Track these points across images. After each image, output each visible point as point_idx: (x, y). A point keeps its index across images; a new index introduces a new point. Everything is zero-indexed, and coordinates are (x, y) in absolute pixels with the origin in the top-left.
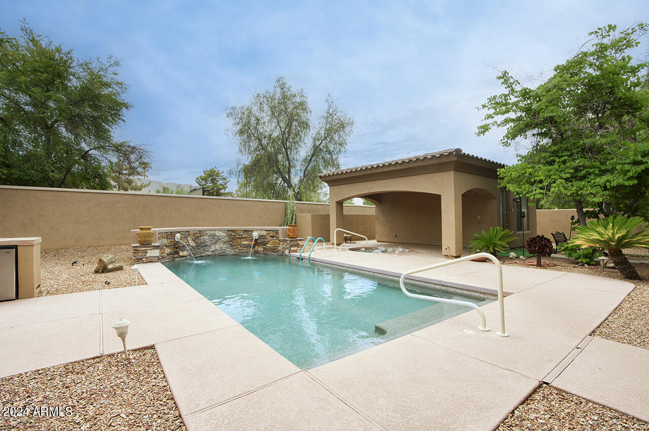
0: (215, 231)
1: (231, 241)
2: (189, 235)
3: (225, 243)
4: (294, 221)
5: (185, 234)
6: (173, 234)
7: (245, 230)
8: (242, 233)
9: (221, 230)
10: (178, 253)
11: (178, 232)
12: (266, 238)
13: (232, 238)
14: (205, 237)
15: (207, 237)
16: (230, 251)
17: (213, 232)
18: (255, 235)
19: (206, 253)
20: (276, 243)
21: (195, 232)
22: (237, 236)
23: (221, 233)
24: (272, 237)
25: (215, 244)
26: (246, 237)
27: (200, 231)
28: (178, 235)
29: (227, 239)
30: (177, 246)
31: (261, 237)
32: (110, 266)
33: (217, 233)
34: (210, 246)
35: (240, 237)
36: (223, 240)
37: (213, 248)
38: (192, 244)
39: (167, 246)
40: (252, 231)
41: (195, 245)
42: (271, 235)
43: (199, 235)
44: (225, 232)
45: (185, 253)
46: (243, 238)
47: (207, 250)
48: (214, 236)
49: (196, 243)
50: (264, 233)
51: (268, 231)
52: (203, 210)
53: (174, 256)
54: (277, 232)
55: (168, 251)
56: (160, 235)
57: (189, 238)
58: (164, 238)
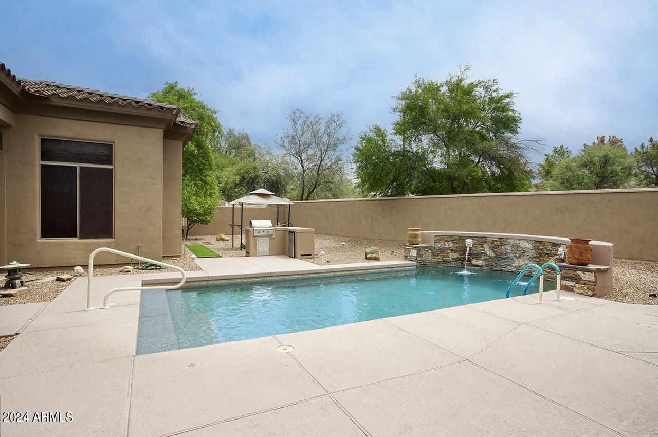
0: (519, 240)
1: (537, 257)
2: (486, 242)
3: (531, 258)
5: (482, 240)
6: (462, 239)
7: (554, 243)
8: (550, 248)
9: (526, 240)
10: (470, 261)
11: (470, 237)
13: (540, 253)
14: (506, 247)
15: (509, 248)
17: (517, 241)
18: (561, 251)
19: (508, 267)
21: (494, 239)
22: (545, 250)
23: (527, 244)
25: (519, 257)
27: (501, 239)
28: (470, 241)
29: (533, 253)
33: (522, 244)
34: (512, 259)
35: (548, 252)
36: (529, 254)
37: (516, 263)
38: (490, 253)
39: (452, 251)
40: (559, 245)
41: (493, 254)
43: (499, 243)
44: (532, 244)
45: (480, 262)
47: (508, 263)
48: (519, 246)
49: (494, 252)
55: (456, 255)
56: (438, 238)
57: (485, 246)
58: (447, 241)
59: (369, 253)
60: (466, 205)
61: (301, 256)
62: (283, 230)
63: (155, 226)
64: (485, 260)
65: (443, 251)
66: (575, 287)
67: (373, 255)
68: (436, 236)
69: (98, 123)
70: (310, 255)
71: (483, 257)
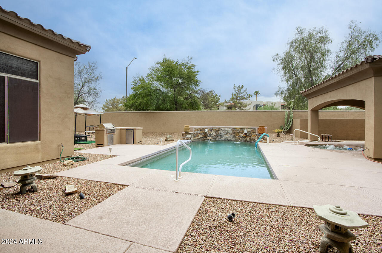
0: (226, 128)
1: (234, 134)
2: (213, 129)
3: (231, 134)
4: (291, 123)
5: (211, 129)
6: (204, 129)
7: (241, 128)
8: (239, 130)
9: (229, 128)
10: (207, 138)
11: (207, 128)
12: (250, 133)
13: (235, 132)
14: (221, 131)
15: (222, 131)
16: (233, 139)
17: (225, 129)
18: (246, 131)
19: (221, 138)
20: (255, 136)
21: (216, 128)
22: (237, 131)
23: (229, 129)
24: (253, 132)
25: (226, 134)
26: (241, 132)
27: (218, 128)
28: (206, 130)
29: (232, 132)
30: (206, 134)
31: (248, 132)
32: (169, 139)
33: (227, 129)
34: (223, 135)
37: (225, 137)
38: (214, 134)
39: (200, 134)
40: (244, 129)
41: (216, 134)
42: (253, 131)
43: (218, 130)
44: (231, 129)
45: (210, 138)
46: (240, 132)
48: (225, 130)
49: (216, 133)
50: (250, 130)
51: (251, 129)
52: (229, 118)
53: (205, 139)
54: (255, 129)
55: (201, 136)
56: (195, 129)
57: (212, 131)
58: (199, 130)
59: (169, 138)
60: (192, 115)
61: (138, 142)
62: (119, 129)
63: (70, 129)
64: (212, 137)
65: (197, 134)
66: (263, 140)
67: (171, 139)
68: (195, 128)
69: (27, 43)
70: (141, 142)
71: (212, 136)
